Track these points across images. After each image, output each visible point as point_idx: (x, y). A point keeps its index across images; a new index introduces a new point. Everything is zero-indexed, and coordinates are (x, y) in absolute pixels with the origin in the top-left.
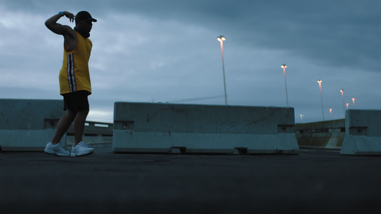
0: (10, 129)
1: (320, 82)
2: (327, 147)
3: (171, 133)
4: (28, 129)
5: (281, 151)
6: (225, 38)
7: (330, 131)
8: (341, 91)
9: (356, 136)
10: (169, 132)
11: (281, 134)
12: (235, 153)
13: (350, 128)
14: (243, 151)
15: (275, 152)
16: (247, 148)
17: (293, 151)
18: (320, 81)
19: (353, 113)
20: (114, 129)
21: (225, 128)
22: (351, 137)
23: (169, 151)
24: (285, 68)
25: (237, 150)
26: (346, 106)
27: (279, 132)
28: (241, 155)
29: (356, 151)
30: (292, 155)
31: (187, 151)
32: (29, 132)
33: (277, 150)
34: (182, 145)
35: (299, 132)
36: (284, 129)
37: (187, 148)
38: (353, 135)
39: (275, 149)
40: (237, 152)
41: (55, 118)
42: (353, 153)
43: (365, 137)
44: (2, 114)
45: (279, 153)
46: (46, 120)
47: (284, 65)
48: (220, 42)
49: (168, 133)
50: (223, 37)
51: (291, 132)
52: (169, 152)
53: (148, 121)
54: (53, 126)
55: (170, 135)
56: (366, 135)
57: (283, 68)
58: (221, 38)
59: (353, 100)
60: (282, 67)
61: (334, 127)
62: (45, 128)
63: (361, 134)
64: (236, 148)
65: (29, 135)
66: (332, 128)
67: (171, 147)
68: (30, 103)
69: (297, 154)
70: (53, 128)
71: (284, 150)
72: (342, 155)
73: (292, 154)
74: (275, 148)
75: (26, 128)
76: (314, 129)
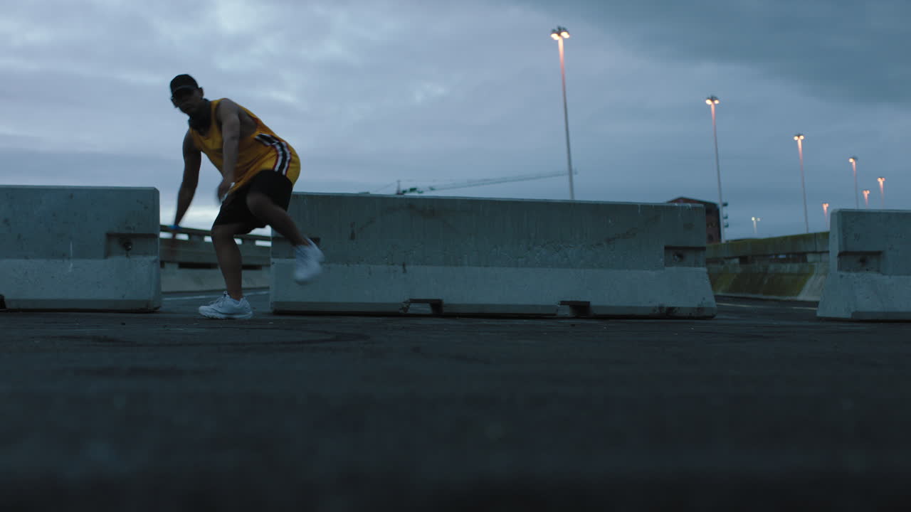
0: (26, 258)
1: (799, 140)
2: (801, 297)
3: (407, 268)
4: (69, 258)
5: (671, 309)
6: (569, 34)
7: (810, 258)
8: (851, 160)
9: (853, 274)
10: (404, 265)
11: (674, 269)
12: (560, 313)
13: (840, 255)
14: (581, 310)
15: (658, 311)
16: (589, 302)
17: (700, 309)
18: (799, 136)
19: (847, 219)
20: (274, 257)
21: (538, 254)
22: (842, 276)
23: (403, 308)
24: (715, 105)
25: (567, 307)
26: (863, 195)
27: (667, 264)
28: (577, 318)
29: (853, 310)
30: (698, 318)
31: (445, 310)
32: (72, 265)
33: (661, 308)
34: (433, 296)
35: (737, 261)
36: (681, 256)
37: (445, 302)
38: (848, 271)
39: (658, 305)
40: (567, 311)
41: (132, 232)
42: (849, 316)
43: (875, 276)
44: (6, 221)
45: (668, 315)
46: (110, 236)
47: (712, 99)
48: (557, 41)
49: (401, 267)
50: (565, 30)
51: (697, 264)
52: (402, 311)
53: (353, 237)
54: (128, 250)
55: (405, 271)
56: (878, 271)
57: (710, 105)
58: (559, 34)
59: (881, 181)
60: (709, 102)
61: (819, 249)
62: (107, 254)
63: (867, 270)
64: (563, 303)
65: (70, 271)
66: (815, 252)
67: (407, 298)
68: (72, 196)
69: (711, 317)
70: (127, 256)
71: (679, 308)
72: (820, 319)
73: (699, 315)
74: (656, 304)
75: (64, 256)
76: (783, 254)
